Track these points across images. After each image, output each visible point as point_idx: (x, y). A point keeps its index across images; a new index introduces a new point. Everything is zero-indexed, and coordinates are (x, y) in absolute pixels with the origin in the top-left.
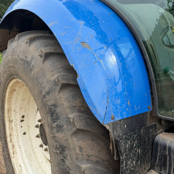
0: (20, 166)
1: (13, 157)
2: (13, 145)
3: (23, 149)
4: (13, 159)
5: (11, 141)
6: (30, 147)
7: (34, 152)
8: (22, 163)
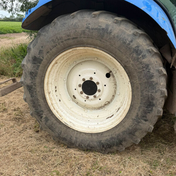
0: (71, 122)
1: (62, 119)
2: (57, 111)
3: (64, 111)
4: (63, 120)
5: (54, 109)
6: (67, 109)
7: (73, 111)
8: (70, 120)
